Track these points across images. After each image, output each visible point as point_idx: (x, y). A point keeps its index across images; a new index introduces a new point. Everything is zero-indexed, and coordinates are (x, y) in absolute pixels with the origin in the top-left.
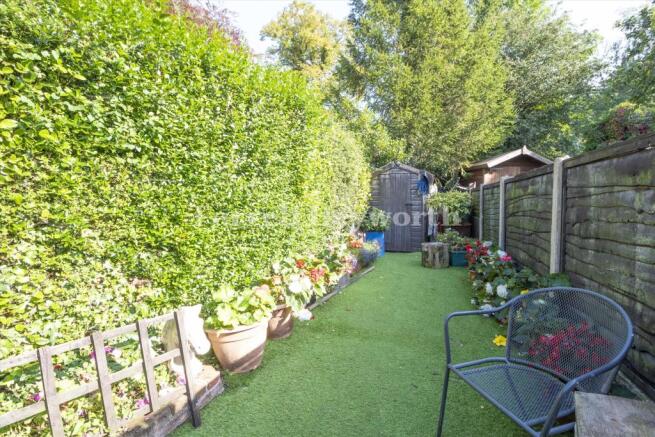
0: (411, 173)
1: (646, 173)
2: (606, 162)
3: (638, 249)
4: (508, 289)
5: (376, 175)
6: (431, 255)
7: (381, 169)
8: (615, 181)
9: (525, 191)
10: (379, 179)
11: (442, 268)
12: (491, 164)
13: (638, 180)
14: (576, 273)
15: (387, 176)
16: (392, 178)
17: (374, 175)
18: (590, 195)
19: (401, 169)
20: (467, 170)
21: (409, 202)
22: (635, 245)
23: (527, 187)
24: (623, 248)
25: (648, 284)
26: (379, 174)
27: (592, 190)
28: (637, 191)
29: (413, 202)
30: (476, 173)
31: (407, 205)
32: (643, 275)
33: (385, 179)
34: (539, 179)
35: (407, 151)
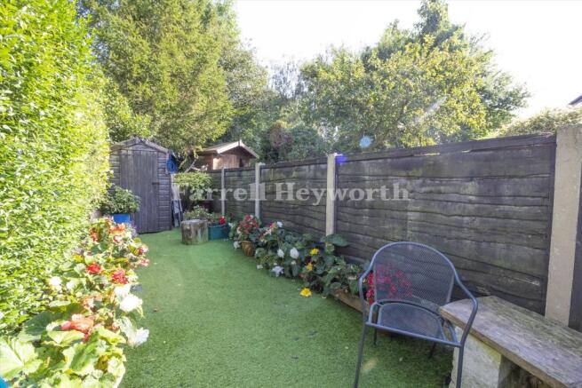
0: (159, 151)
1: (418, 170)
2: (380, 161)
3: (409, 214)
4: (298, 250)
5: (115, 150)
6: (193, 232)
7: (122, 143)
8: (390, 172)
9: (287, 176)
10: (119, 155)
11: (204, 243)
12: (220, 150)
13: (411, 173)
14: (350, 232)
15: (130, 153)
16: (136, 155)
17: (113, 149)
18: (365, 180)
19: (147, 146)
20: (200, 154)
21: (157, 181)
22: (407, 211)
23: (290, 173)
24: (396, 214)
25: (417, 234)
26: (120, 149)
27: (367, 178)
28: (408, 179)
29: (160, 181)
30: (207, 157)
31: (153, 184)
32: (413, 228)
33: (127, 155)
34: (304, 167)
35: (151, 128)
